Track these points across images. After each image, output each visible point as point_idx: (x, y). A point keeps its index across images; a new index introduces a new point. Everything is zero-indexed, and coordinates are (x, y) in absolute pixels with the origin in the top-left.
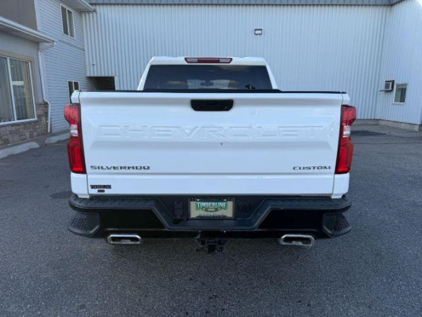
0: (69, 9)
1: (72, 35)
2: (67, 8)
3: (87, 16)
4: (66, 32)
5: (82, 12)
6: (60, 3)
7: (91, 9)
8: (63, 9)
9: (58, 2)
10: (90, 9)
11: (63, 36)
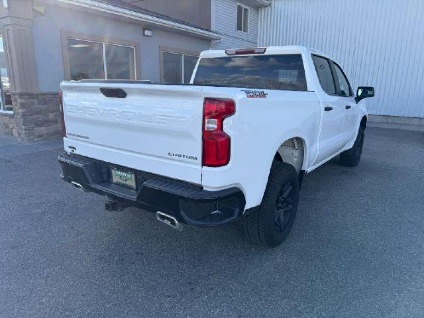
0: (246, 7)
1: (245, 30)
2: (244, 6)
3: (263, 10)
4: (239, 28)
5: (259, 7)
6: (236, 3)
7: (267, 4)
8: (240, 8)
9: (234, 2)
10: (265, 4)
11: (236, 33)
